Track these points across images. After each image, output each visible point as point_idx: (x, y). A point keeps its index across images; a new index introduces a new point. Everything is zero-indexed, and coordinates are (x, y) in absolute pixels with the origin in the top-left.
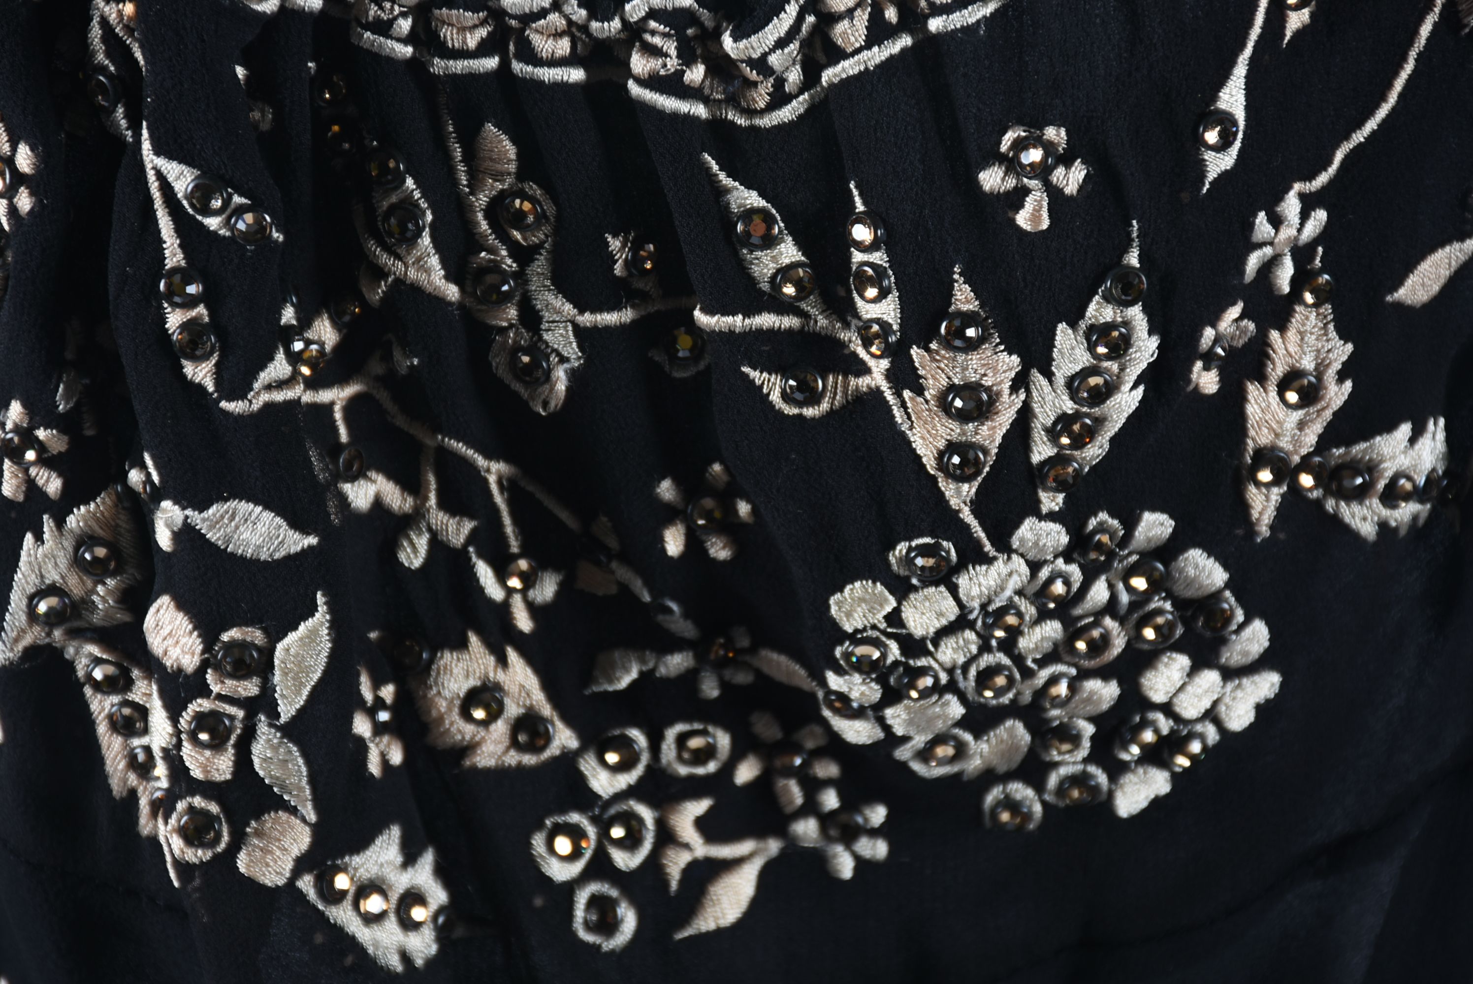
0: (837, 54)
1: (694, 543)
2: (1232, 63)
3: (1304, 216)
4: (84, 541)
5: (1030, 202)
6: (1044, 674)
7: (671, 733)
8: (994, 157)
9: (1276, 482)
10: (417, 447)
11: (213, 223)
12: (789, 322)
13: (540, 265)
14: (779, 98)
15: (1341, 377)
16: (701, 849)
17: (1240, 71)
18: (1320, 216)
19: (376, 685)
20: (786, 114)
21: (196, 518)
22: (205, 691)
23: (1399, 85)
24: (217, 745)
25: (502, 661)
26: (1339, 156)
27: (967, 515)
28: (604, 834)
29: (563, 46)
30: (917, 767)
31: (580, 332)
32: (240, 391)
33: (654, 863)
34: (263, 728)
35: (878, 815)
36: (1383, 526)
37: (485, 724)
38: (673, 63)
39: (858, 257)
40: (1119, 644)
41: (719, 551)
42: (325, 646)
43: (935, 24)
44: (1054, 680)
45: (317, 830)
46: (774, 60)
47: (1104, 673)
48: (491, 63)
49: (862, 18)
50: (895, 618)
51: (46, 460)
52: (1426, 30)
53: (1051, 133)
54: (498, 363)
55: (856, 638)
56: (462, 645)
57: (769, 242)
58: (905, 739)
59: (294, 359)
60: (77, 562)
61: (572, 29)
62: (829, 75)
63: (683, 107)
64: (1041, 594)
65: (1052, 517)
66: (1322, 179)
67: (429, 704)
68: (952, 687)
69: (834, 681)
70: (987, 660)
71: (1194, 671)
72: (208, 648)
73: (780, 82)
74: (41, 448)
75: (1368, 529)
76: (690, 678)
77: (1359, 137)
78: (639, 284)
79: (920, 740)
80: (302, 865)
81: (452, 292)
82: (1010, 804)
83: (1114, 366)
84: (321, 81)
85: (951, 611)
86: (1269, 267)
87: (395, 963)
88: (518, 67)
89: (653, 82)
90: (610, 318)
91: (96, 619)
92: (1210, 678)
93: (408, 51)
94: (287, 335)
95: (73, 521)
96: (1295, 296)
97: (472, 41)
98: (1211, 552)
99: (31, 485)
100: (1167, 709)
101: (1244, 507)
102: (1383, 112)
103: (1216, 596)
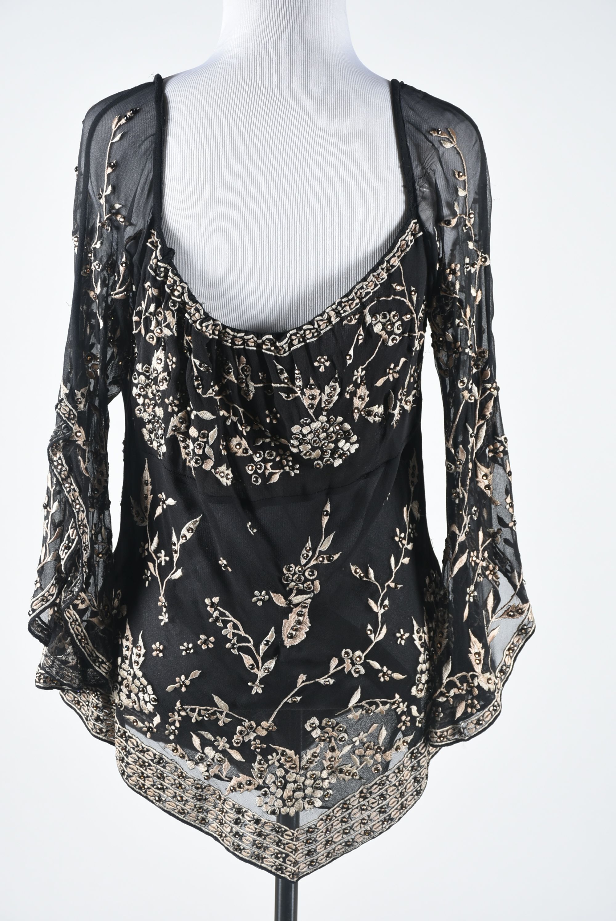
0: (293, 345)
1: (271, 420)
2: (351, 347)
3: (362, 371)
4: (180, 418)
5: (321, 367)
6: (323, 442)
7: (267, 452)
8: (316, 361)
9: (358, 412)
10: (230, 406)
11: (202, 369)
12: (286, 386)
13: (249, 377)
14: (285, 352)
15: (368, 397)
16: (271, 471)
17: (352, 348)
18: (364, 372)
19: (223, 442)
20: (286, 355)
21: (198, 413)
22: (198, 440)
23: (376, 352)
24: (200, 449)
25: (242, 440)
26: (367, 363)
27: (312, 415)
28: (256, 467)
29: (253, 344)
30: (304, 457)
31: (255, 387)
32: (205, 394)
33: (264, 472)
34: (207, 446)
35: (298, 466)
36: (374, 421)
37: (239, 449)
38: (269, 347)
39: (296, 375)
40: (334, 438)
41: (275, 422)
42: (217, 433)
43: (308, 341)
44: (325, 443)
45: (214, 462)
46: (284, 346)
47: (332, 442)
48: (242, 347)
49: (297, 340)
50: (301, 431)
51: (176, 406)
52: (379, 344)
53: (325, 357)
54: (242, 393)
55: (295, 434)
56: (236, 437)
57: (283, 373)
58: (302, 452)
59: (213, 390)
60: (179, 421)
61: (255, 342)
62: (292, 349)
63: (271, 353)
64: (323, 428)
65: (325, 416)
66: (365, 366)
67: (230, 446)
68: (310, 443)
69: (292, 441)
70: (315, 439)
71: (346, 443)
72: (199, 434)
73: (285, 350)
74: (175, 403)
75: (372, 421)
76: (270, 443)
77: (370, 360)
78: (264, 381)
79: (305, 452)
80: (212, 468)
81: (236, 381)
82: (318, 464)
83: (333, 392)
84: (217, 350)
85: (310, 430)
86: (357, 379)
87: (225, 484)
88: (246, 347)
89: (266, 349)
90: (259, 385)
91: (182, 431)
92: (348, 444)
93: (230, 345)
94: (212, 386)
95: (179, 415)
96: (360, 384)
97: (240, 343)
98: (348, 423)
99: (173, 410)
100: (342, 449)
101: (353, 417)
102: (373, 356)
103: (349, 430)
